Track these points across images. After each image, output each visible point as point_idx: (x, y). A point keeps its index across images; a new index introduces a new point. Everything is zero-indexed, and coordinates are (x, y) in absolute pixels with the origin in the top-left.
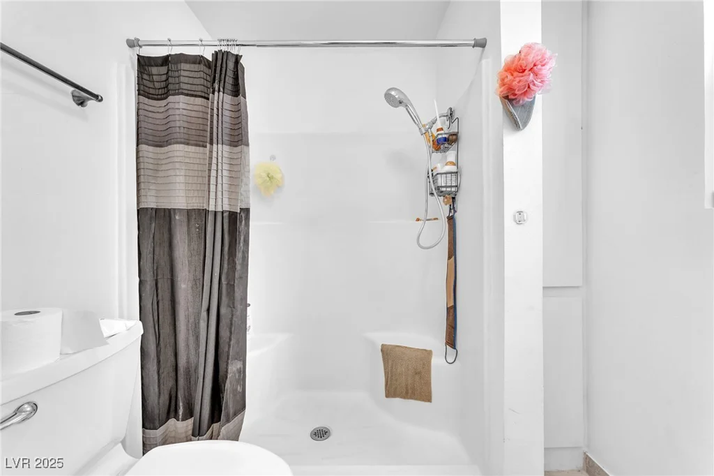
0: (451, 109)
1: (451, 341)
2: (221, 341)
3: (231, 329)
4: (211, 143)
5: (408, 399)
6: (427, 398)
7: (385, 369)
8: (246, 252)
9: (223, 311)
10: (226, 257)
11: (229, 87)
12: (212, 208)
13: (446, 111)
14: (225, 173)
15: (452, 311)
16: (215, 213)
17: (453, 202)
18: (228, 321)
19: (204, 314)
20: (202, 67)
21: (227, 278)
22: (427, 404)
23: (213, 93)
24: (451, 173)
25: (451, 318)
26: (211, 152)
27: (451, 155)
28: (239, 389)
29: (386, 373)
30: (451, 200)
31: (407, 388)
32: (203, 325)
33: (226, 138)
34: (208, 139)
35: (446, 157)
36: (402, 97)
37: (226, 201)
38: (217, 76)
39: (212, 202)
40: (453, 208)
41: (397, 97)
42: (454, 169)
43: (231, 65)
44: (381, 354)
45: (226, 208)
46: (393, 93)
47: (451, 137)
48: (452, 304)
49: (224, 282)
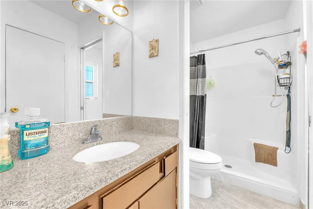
0: (288, 52)
1: (288, 144)
2: (199, 129)
3: (202, 126)
4: (197, 78)
5: (265, 163)
6: (275, 164)
7: (255, 152)
8: (205, 106)
9: (200, 121)
10: (201, 107)
11: (202, 63)
12: (197, 95)
13: (286, 53)
14: (201, 86)
15: (289, 133)
16: (198, 96)
17: (290, 89)
18: (201, 124)
19: (195, 122)
20: (194, 59)
21: (201, 113)
22: (276, 167)
23: (198, 65)
24: (287, 78)
25: (288, 135)
26: (197, 80)
27: (287, 71)
28: (203, 144)
29: (256, 153)
30: (289, 88)
31: (265, 159)
32: (195, 124)
33: (201, 76)
34: (196, 77)
35: (285, 71)
36: (262, 52)
37: (201, 93)
38: (199, 61)
39: (197, 93)
40: (289, 91)
41: (260, 52)
42: (288, 76)
43: (202, 57)
44: (253, 146)
45: (201, 95)
46: (258, 51)
47: (287, 64)
48: (288, 130)
49: (200, 114)
